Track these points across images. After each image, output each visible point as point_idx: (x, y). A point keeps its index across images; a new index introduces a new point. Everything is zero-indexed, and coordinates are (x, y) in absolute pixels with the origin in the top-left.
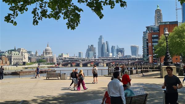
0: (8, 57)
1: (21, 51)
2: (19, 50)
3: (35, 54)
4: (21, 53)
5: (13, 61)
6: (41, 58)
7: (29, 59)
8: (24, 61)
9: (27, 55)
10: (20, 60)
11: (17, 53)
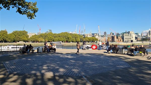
0: (121, 37)
1: (130, 33)
2: (129, 33)
3: (141, 35)
4: (130, 34)
5: (125, 39)
6: (145, 37)
7: (136, 38)
8: (132, 40)
9: (134, 36)
10: (129, 39)
11: (127, 34)
